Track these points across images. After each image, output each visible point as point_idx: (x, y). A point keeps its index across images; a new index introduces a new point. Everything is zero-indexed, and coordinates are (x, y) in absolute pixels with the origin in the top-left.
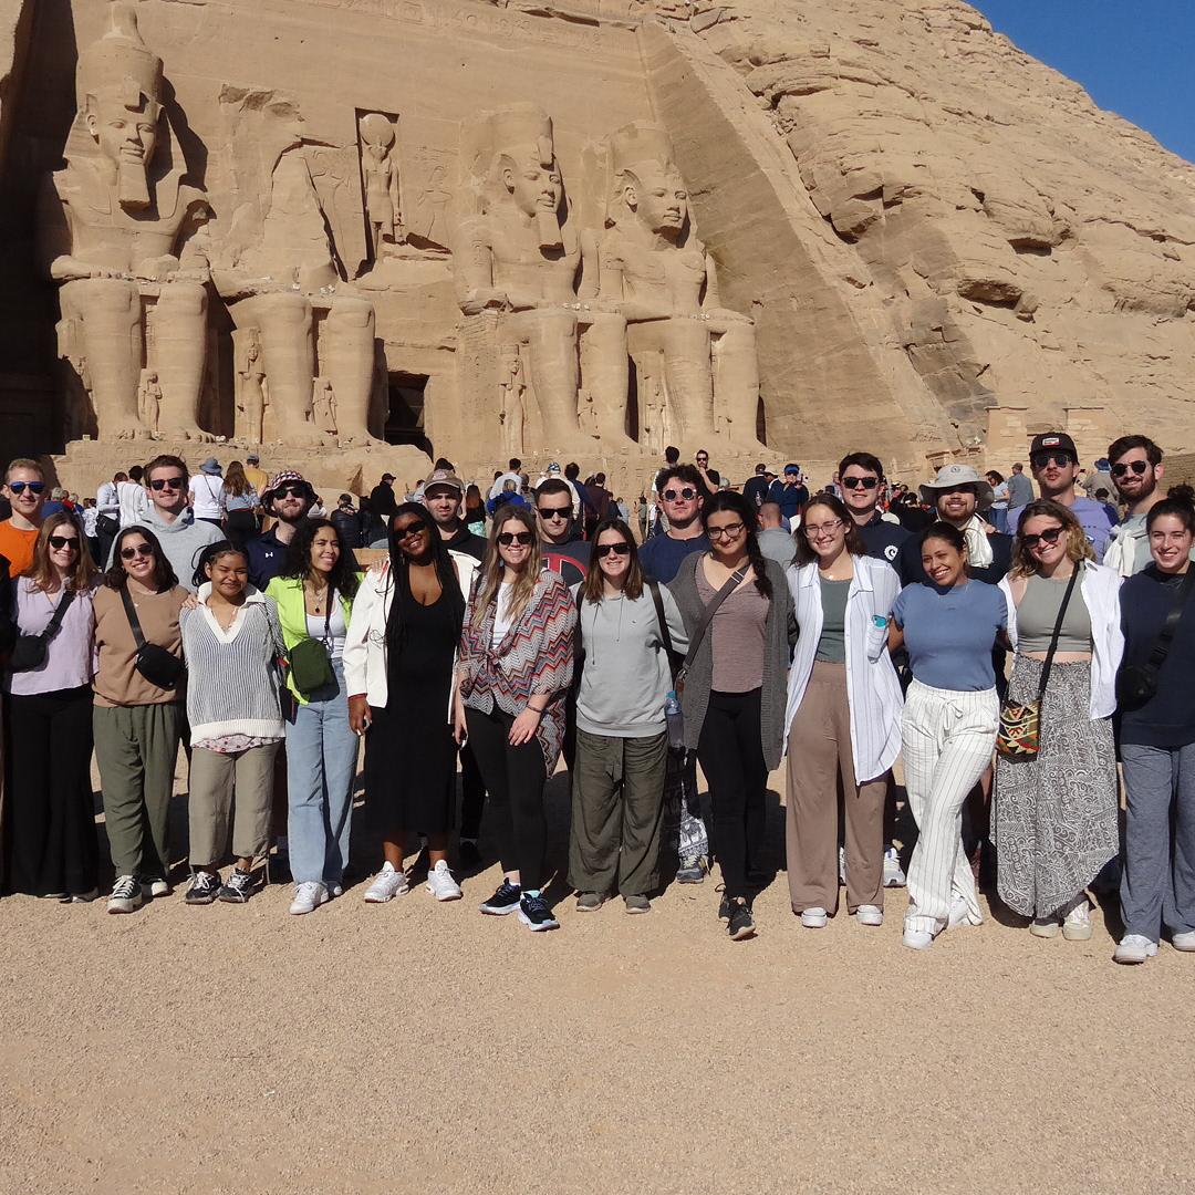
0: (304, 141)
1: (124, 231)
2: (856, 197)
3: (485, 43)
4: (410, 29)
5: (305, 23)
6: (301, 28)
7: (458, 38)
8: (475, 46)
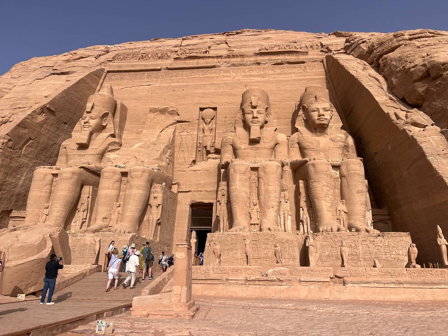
0: (178, 122)
1: (79, 155)
3: (255, 78)
4: (225, 79)
5: (185, 84)
6: (183, 86)
7: (244, 78)
8: (251, 79)
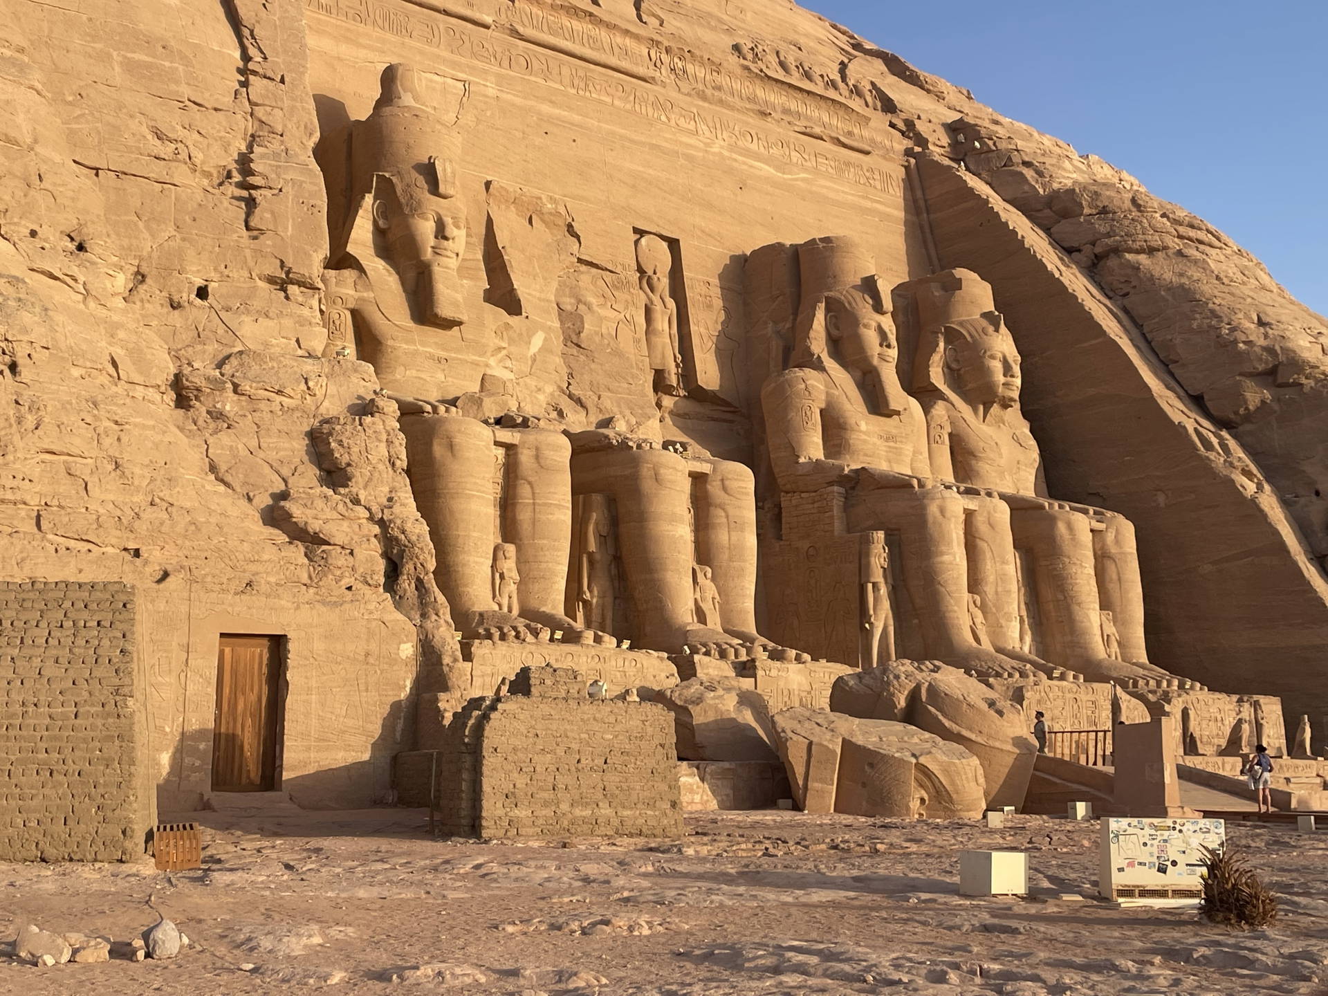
0: (581, 262)
1: (431, 357)
2: (1241, 374)
3: (762, 165)
4: (685, 139)
5: (577, 118)
6: (572, 124)
7: (734, 156)
8: (751, 166)
